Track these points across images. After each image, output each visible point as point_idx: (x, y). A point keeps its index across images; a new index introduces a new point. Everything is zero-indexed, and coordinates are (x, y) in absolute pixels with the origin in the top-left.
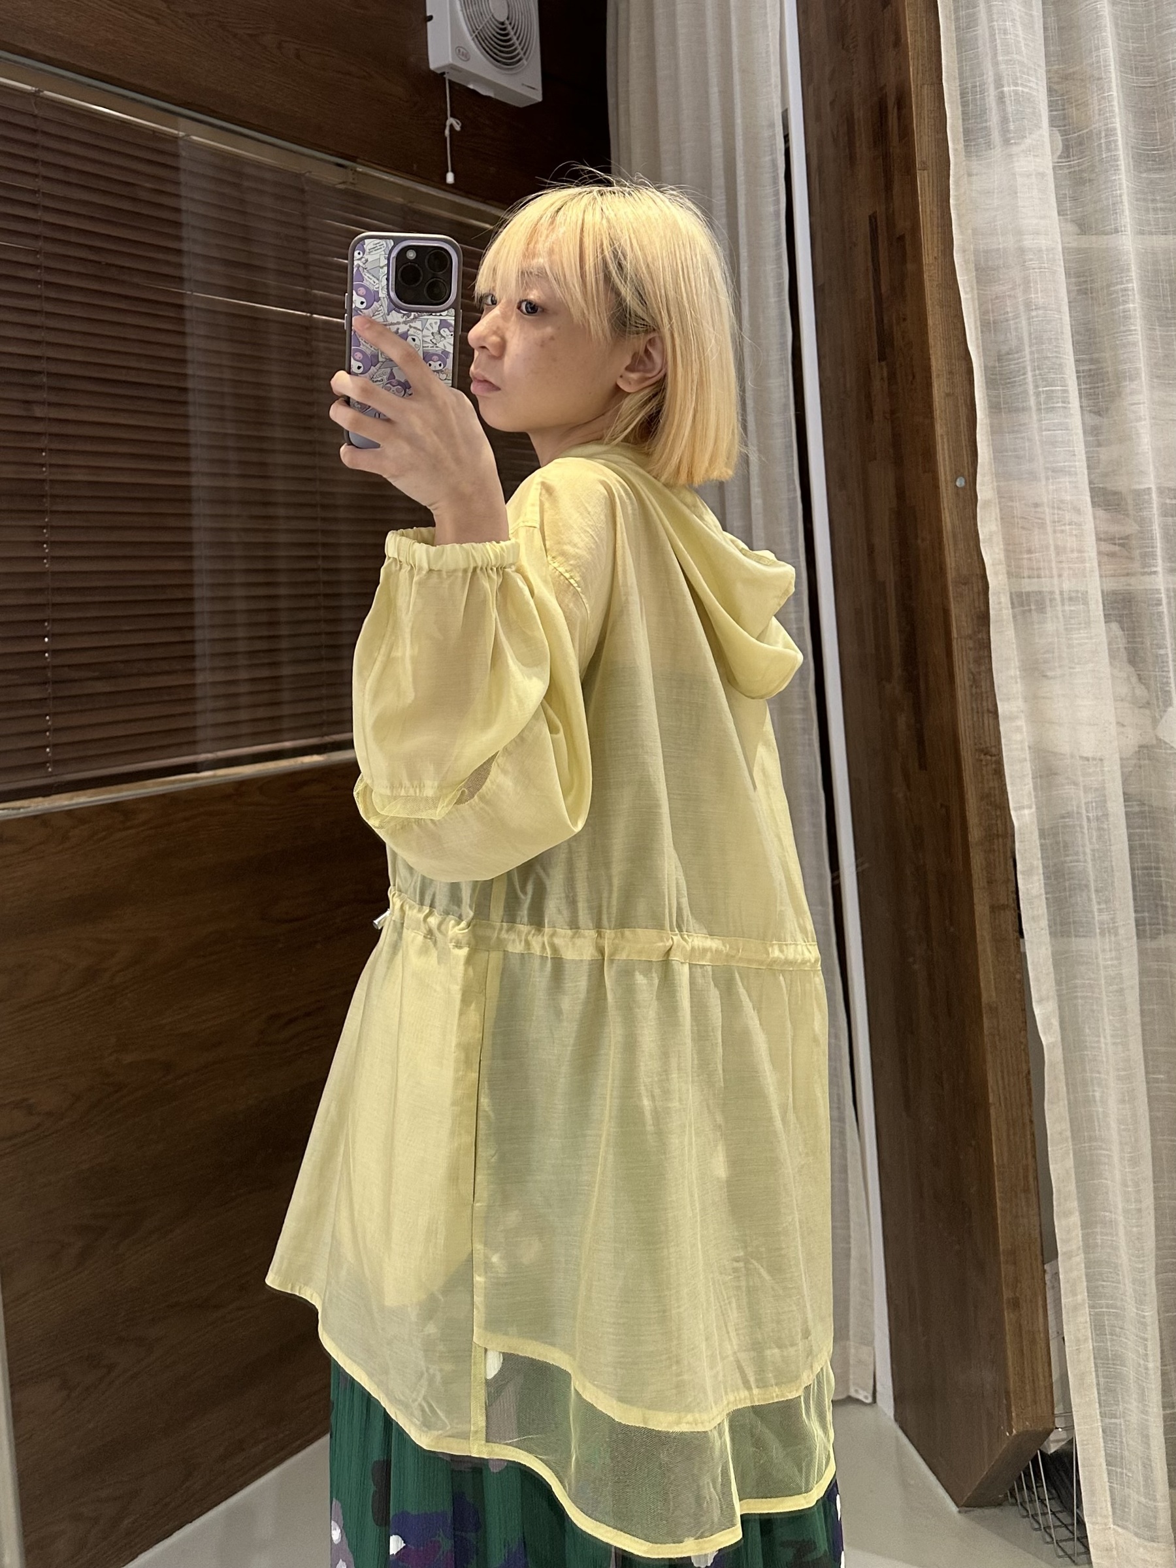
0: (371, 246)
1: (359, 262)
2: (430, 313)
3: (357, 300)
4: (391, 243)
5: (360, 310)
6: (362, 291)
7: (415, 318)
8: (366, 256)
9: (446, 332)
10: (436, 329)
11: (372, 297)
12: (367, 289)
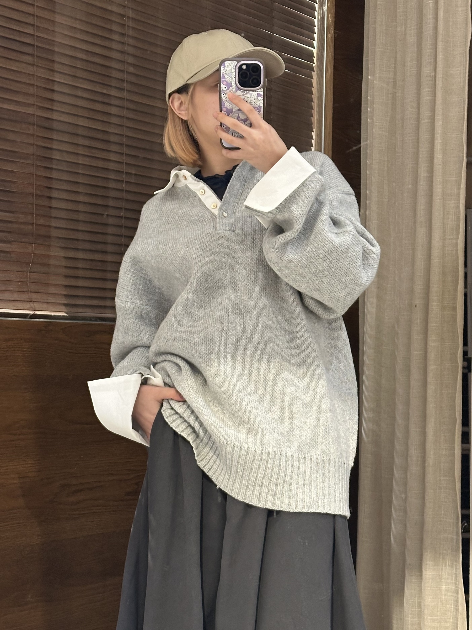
0: (228, 64)
1: (223, 71)
3: (223, 87)
4: (236, 63)
5: (224, 90)
8: (226, 69)
9: (261, 98)
10: (256, 97)
11: (229, 86)
12: (226, 82)
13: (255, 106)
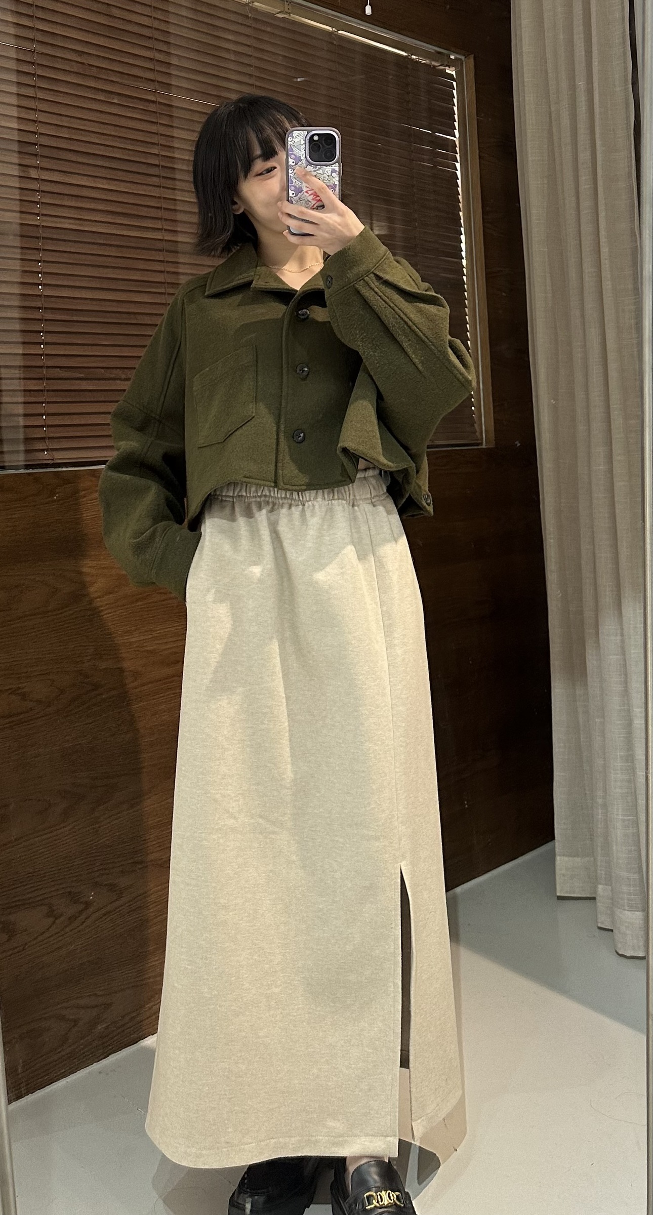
0: (296, 135)
1: (291, 143)
2: (327, 166)
3: (291, 161)
6: (293, 156)
7: (319, 169)
8: (294, 140)
9: (335, 175)
10: (330, 174)
12: (294, 154)
13: (328, 184)
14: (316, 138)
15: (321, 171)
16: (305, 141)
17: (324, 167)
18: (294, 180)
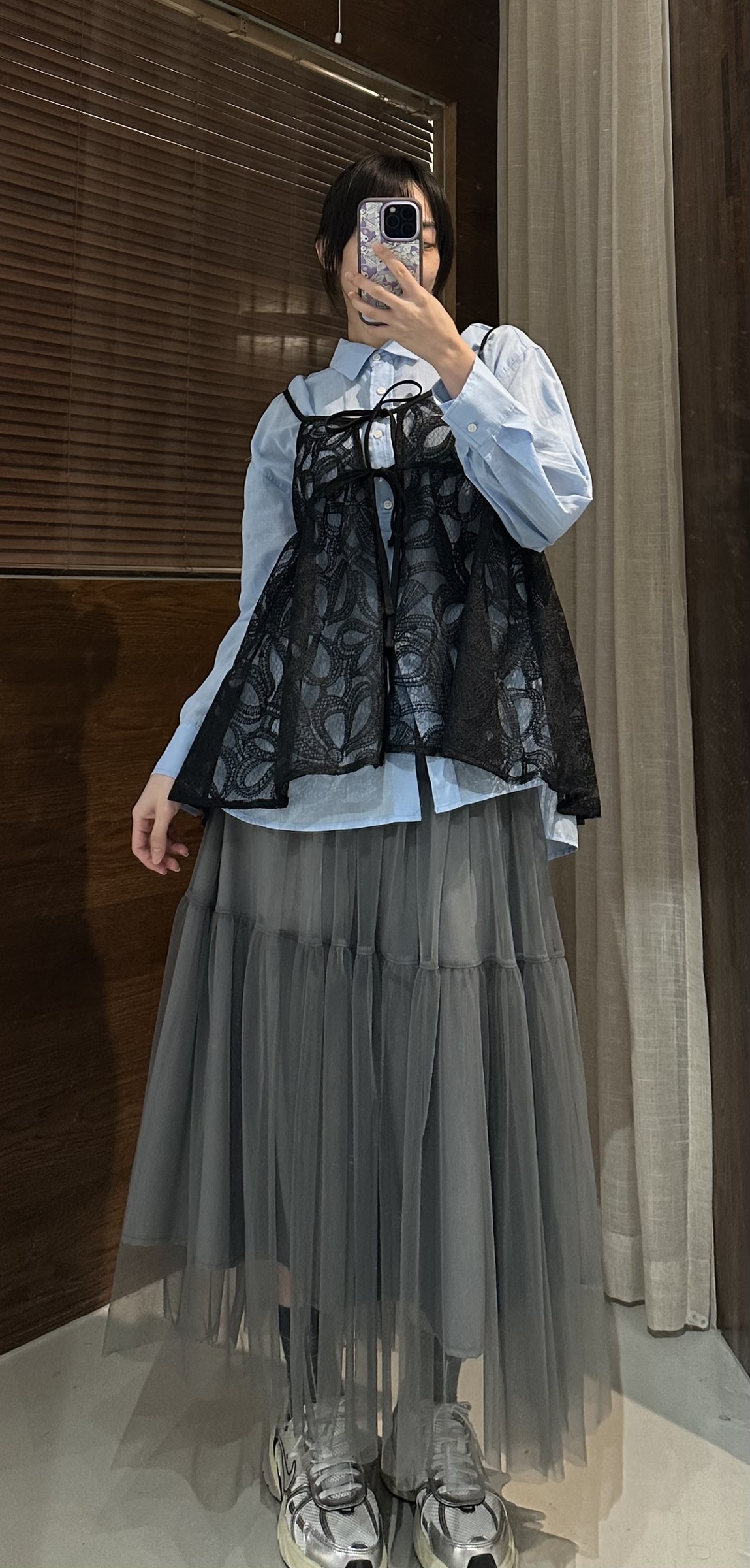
0: (370, 206)
2: (406, 242)
4: (381, 204)
5: (363, 242)
8: (367, 212)
10: (409, 252)
11: (372, 236)
12: (367, 230)
13: (408, 264)
14: (393, 210)
15: (398, 249)
16: (380, 213)
17: (403, 245)
18: (367, 260)
